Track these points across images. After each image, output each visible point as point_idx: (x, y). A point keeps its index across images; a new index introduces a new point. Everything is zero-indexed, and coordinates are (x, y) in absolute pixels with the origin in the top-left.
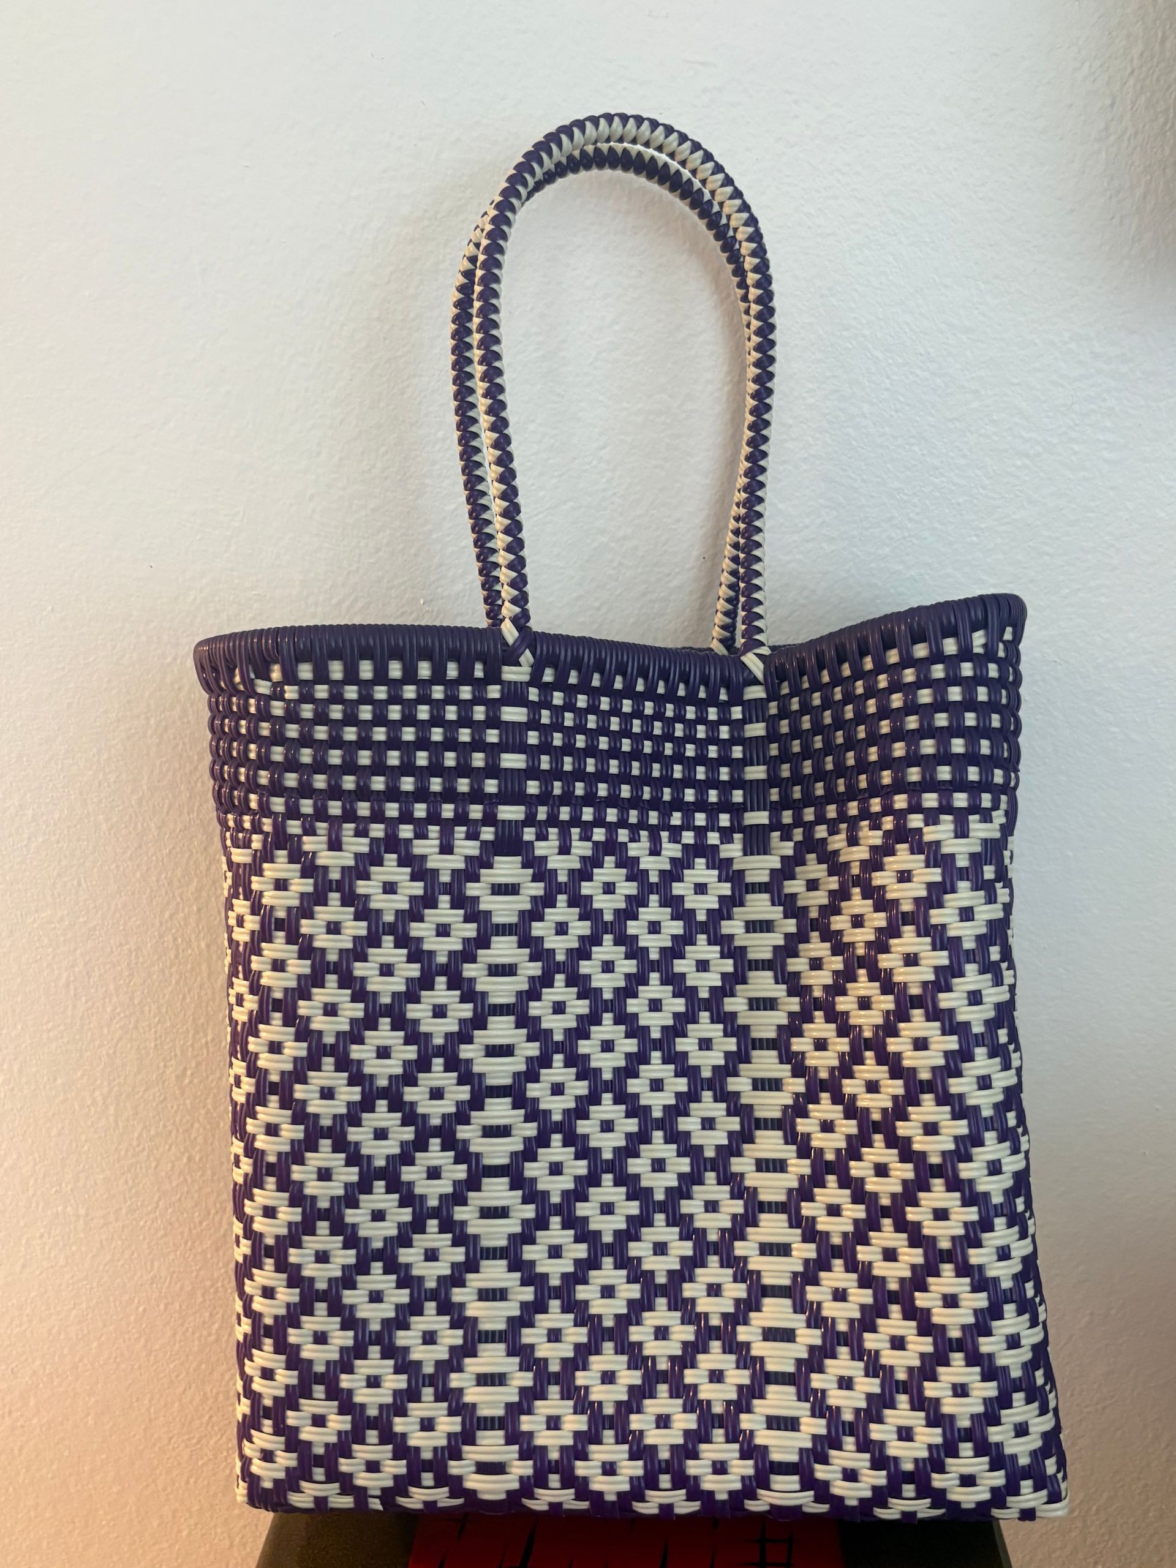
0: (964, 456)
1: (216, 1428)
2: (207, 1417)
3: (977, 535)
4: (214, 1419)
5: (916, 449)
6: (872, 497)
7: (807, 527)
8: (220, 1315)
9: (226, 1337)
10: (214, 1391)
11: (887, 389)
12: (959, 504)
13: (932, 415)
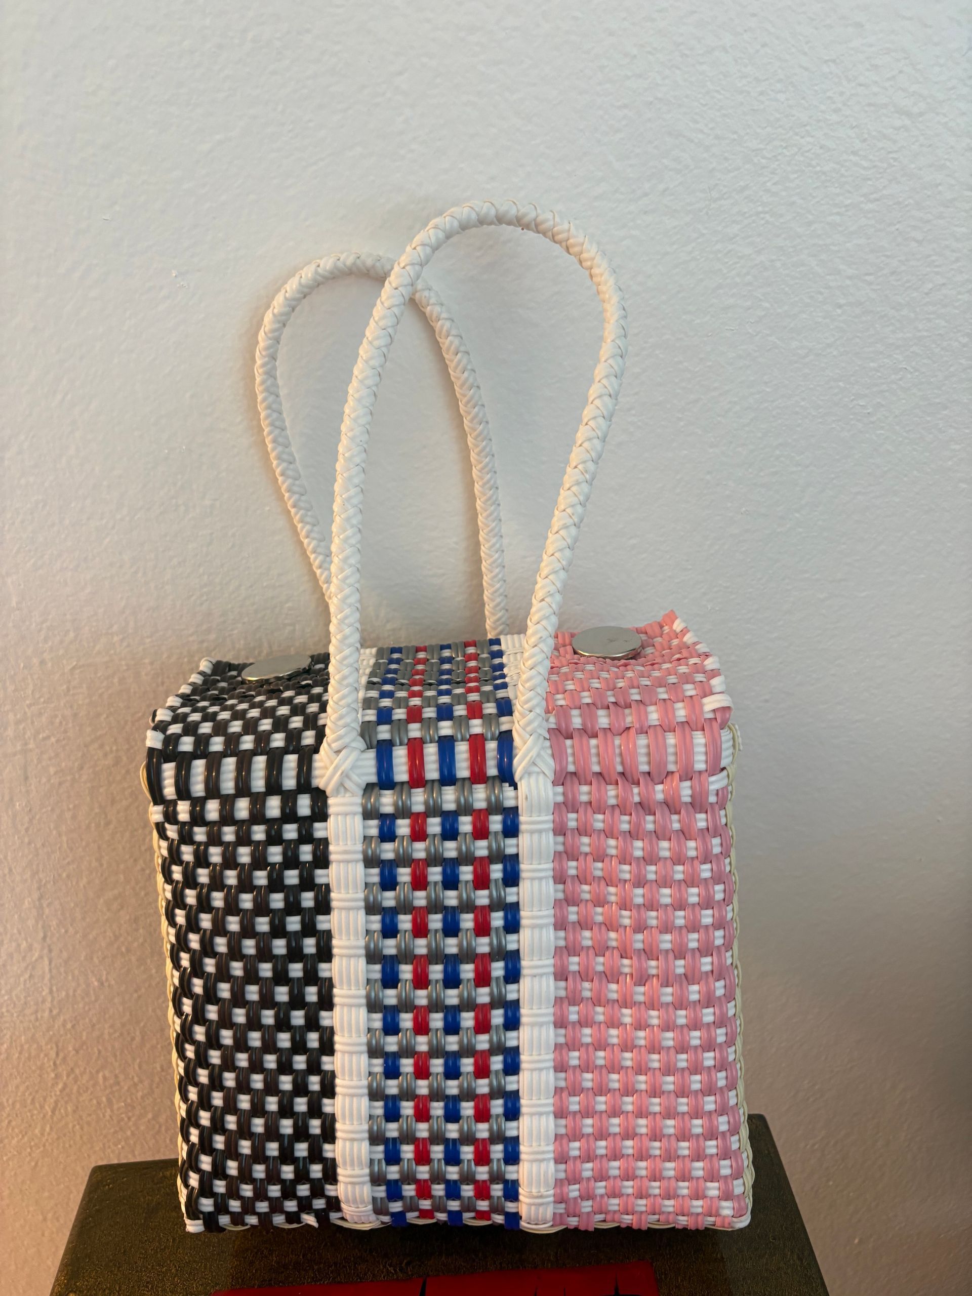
0: (837, 111)
1: (16, 1130)
2: (7, 1121)
3: (838, 214)
4: (13, 1123)
5: (782, 97)
6: (726, 159)
7: (646, 195)
8: (8, 1036)
9: (17, 1055)
10: (10, 1102)
11: (754, 15)
12: (824, 173)
13: (805, 54)
